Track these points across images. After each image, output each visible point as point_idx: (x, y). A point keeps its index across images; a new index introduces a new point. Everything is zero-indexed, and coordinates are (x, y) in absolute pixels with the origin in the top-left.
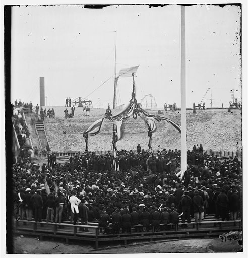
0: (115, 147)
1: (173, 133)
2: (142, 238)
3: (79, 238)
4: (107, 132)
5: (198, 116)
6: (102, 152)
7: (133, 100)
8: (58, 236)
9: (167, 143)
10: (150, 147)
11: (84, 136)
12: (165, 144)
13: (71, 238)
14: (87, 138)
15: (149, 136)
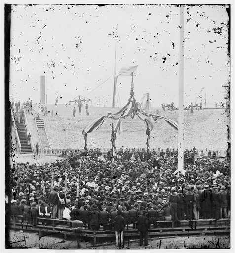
0: (113, 145)
5: (195, 115)
7: (132, 100)
8: (56, 231)
9: (164, 141)
10: (148, 146)
11: (83, 134)
14: (86, 136)
15: (147, 134)
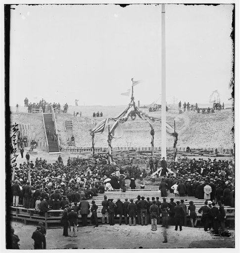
0: (110, 145)
1: (190, 131)
3: (34, 220)
4: (129, 130)
5: (215, 115)
6: (122, 148)
7: (132, 103)
8: (19, 217)
9: (183, 140)
10: (153, 145)
11: (91, 134)
13: (28, 219)
14: (93, 136)
15: (151, 135)
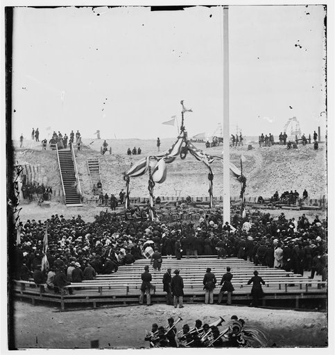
0: (151, 194)
1: (263, 174)
2: (113, 301)
3: (45, 299)
4: (178, 173)
5: (299, 152)
6: (168, 198)
8: (24, 295)
9: (253, 187)
10: (211, 194)
11: (124, 179)
12: (252, 189)
13: (37, 298)
14: (128, 182)
15: (209, 179)
